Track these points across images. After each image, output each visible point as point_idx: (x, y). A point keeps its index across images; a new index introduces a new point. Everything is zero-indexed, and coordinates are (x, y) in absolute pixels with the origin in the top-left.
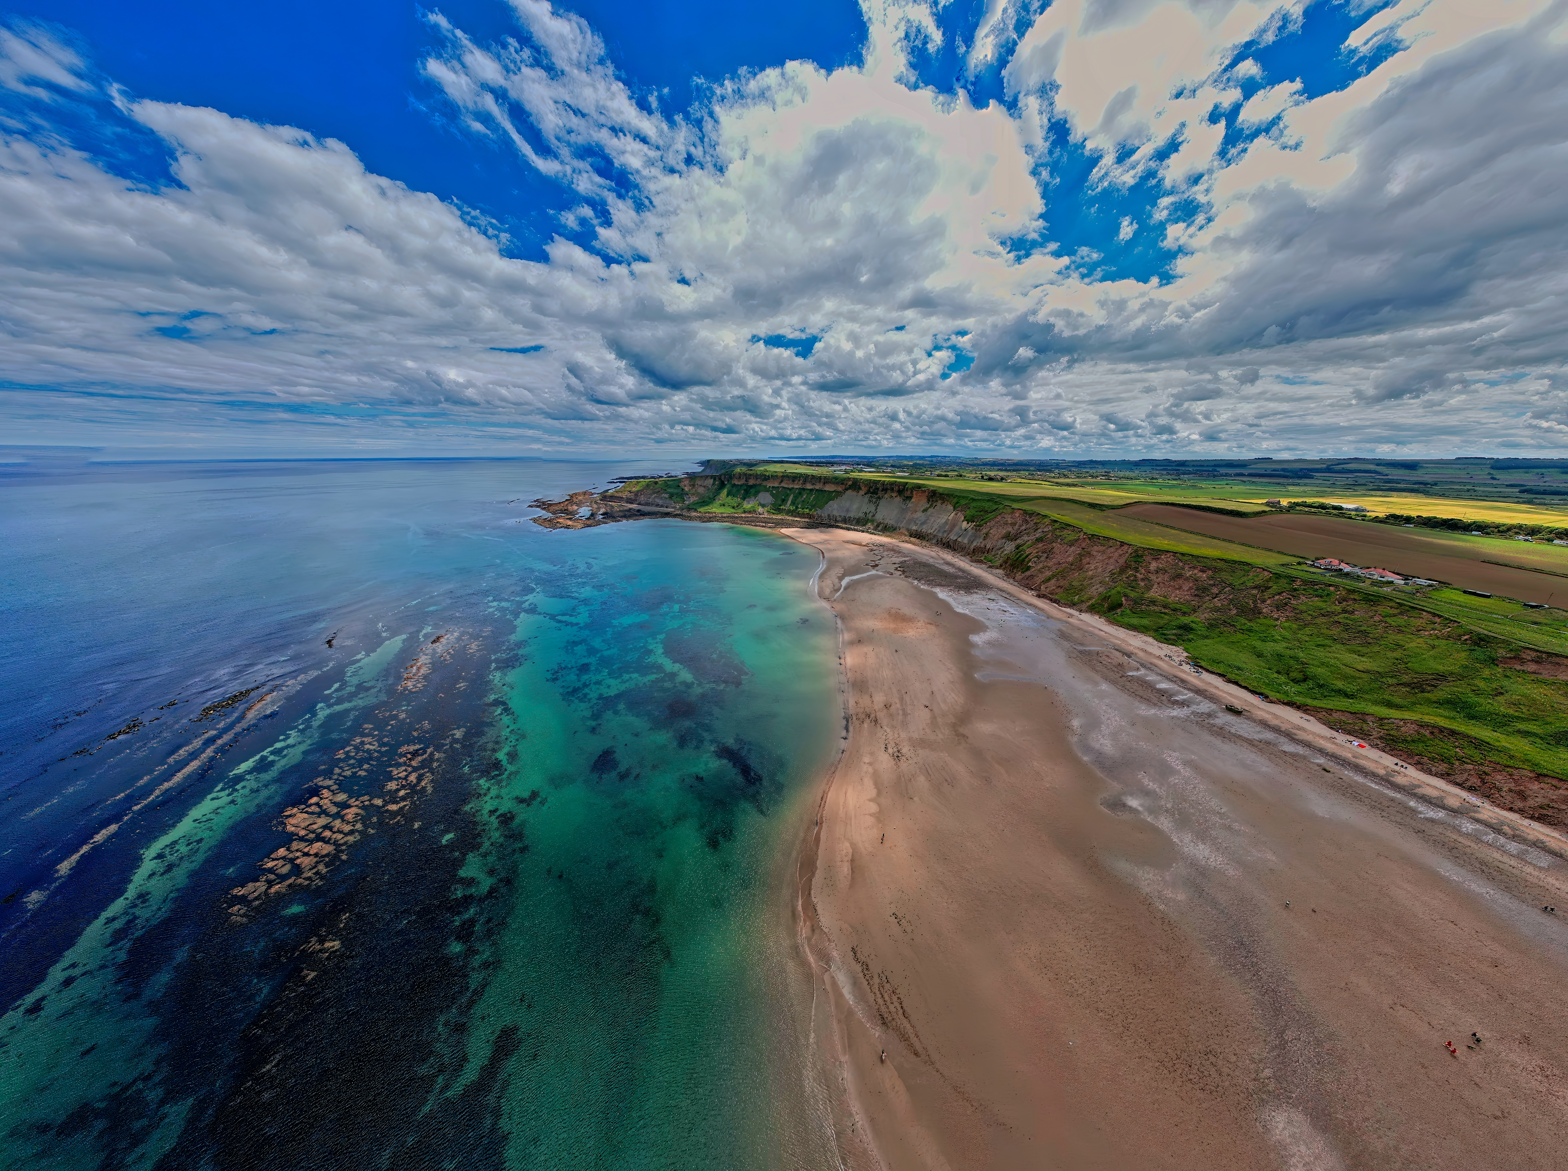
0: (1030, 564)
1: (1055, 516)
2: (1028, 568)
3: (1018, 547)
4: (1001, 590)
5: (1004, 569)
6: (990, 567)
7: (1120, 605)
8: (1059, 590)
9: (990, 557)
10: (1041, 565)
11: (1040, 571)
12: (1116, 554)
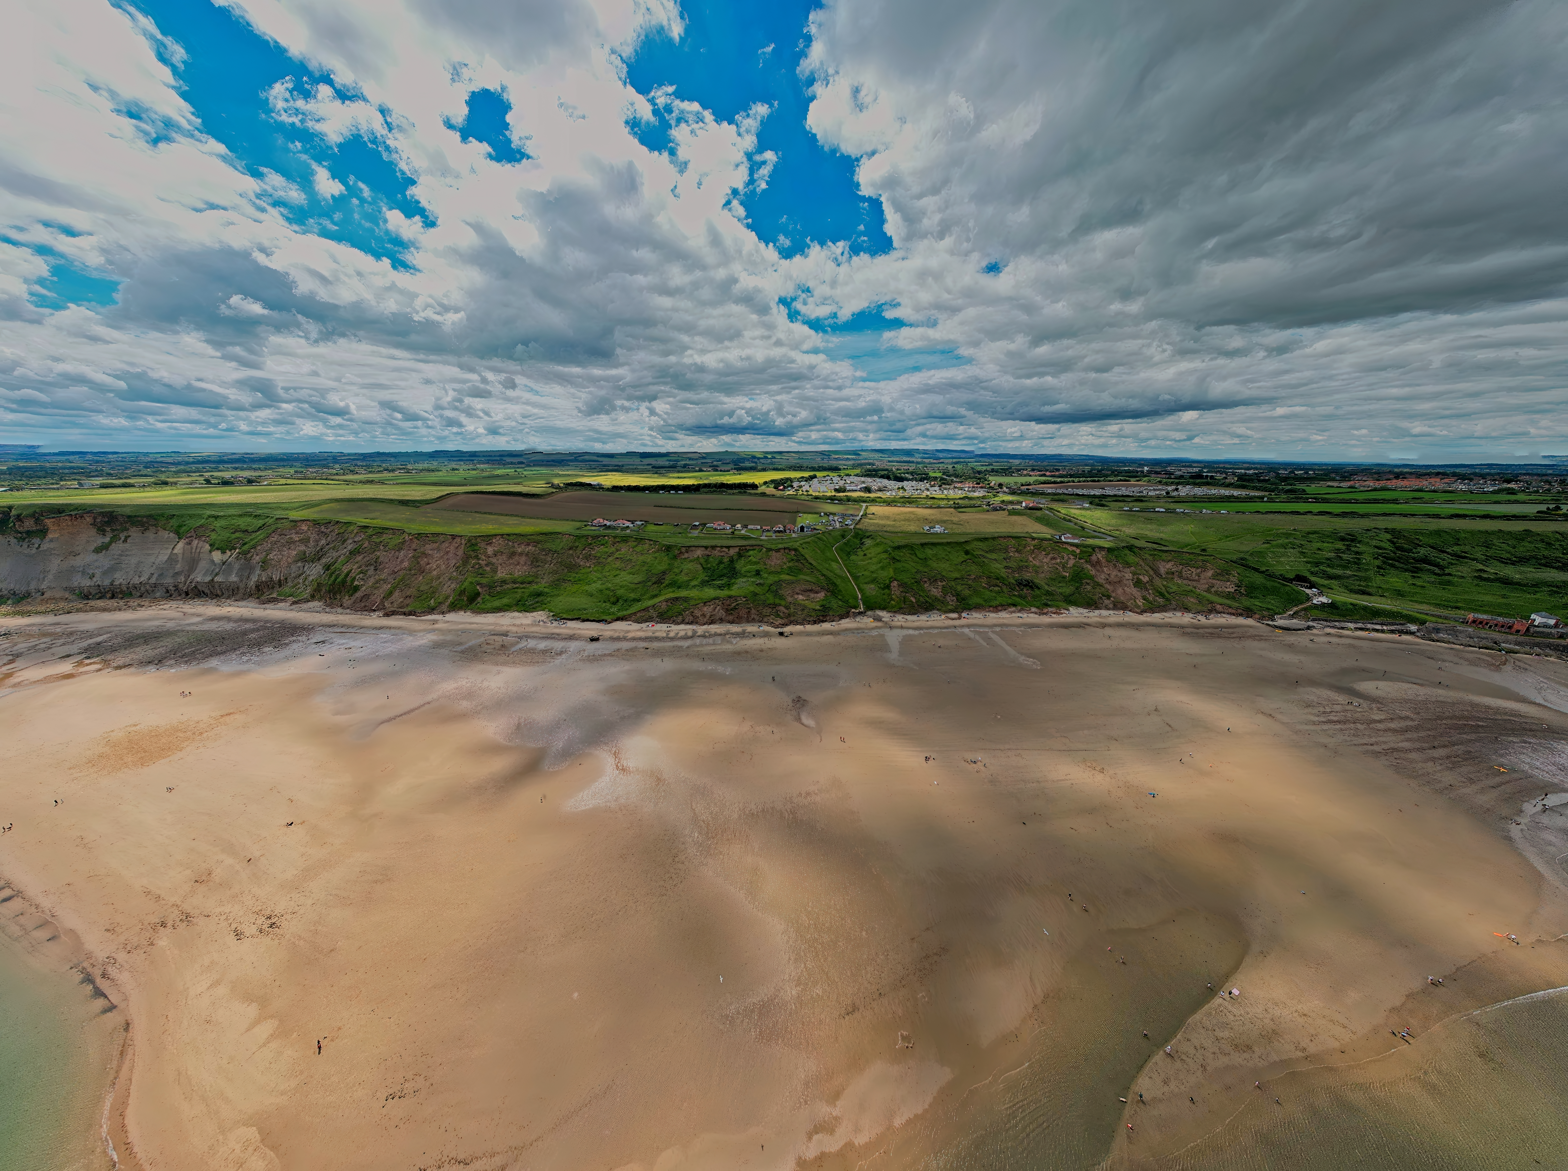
0: (356, 583)
1: (362, 521)
2: (356, 589)
3: (327, 567)
4: (330, 626)
5: (320, 600)
6: (294, 603)
7: (478, 594)
8: (408, 601)
9: (286, 589)
10: (371, 581)
11: (374, 587)
12: (452, 548)
